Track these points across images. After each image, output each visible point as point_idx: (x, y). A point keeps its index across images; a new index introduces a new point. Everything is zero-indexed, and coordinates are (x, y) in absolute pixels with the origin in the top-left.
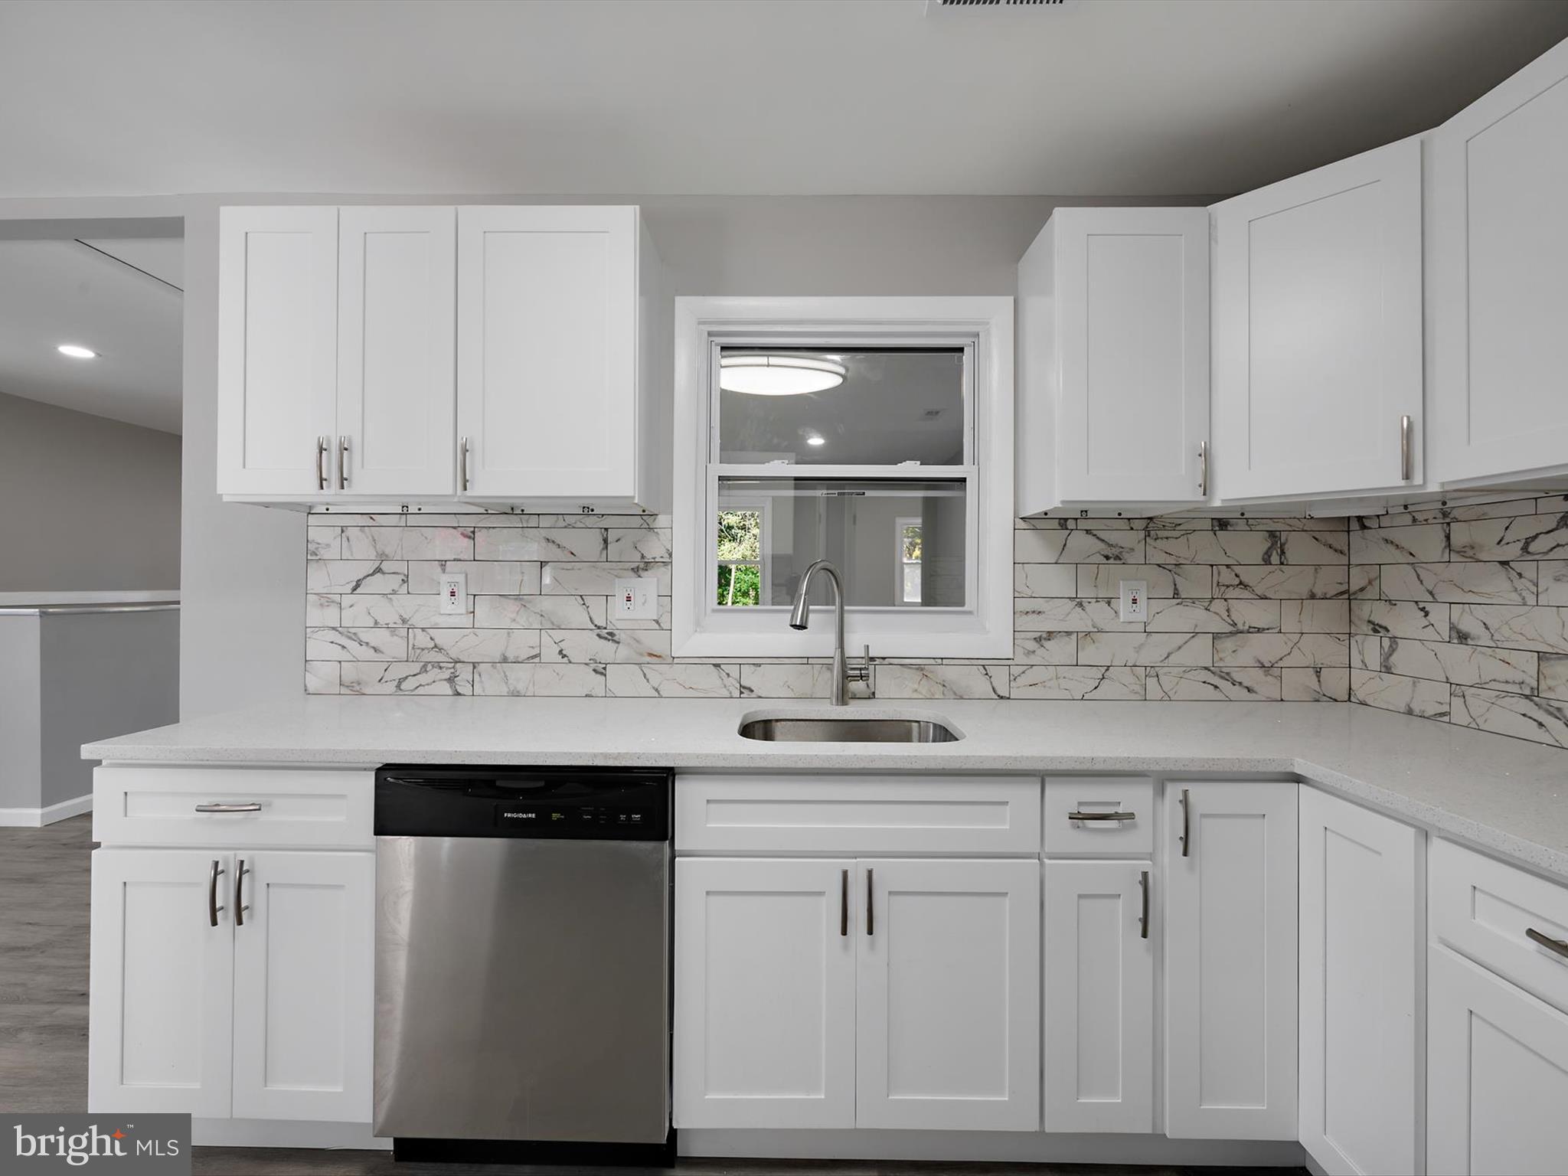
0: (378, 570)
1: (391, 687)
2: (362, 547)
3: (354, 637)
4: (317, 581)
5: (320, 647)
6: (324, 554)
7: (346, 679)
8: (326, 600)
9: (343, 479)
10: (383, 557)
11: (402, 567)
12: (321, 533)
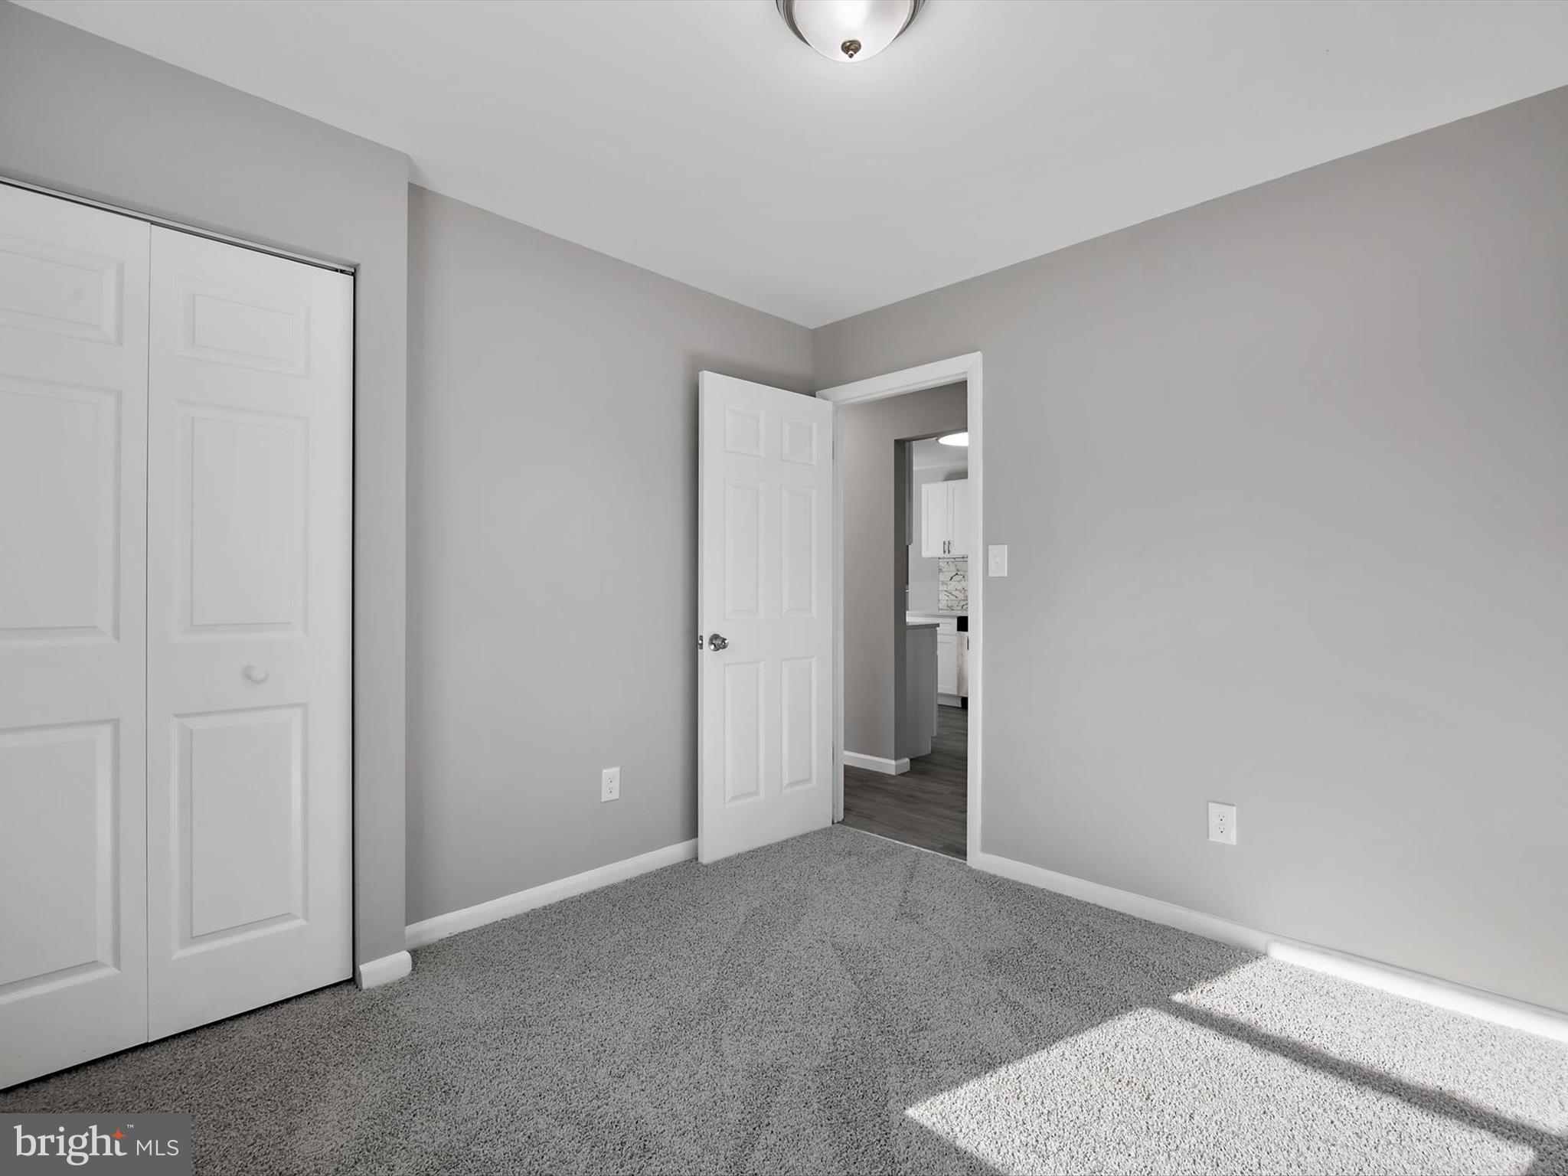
0: (957, 574)
1: (960, 608)
2: (953, 568)
3: (950, 593)
4: (942, 577)
5: (943, 596)
6: (943, 570)
7: (949, 605)
8: (944, 583)
9: (949, 551)
10: (958, 570)
11: (963, 573)
12: (942, 564)
